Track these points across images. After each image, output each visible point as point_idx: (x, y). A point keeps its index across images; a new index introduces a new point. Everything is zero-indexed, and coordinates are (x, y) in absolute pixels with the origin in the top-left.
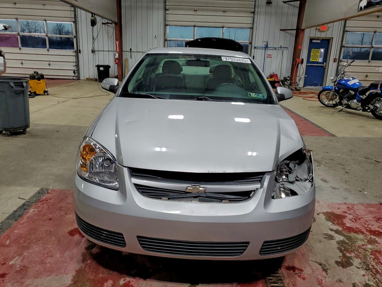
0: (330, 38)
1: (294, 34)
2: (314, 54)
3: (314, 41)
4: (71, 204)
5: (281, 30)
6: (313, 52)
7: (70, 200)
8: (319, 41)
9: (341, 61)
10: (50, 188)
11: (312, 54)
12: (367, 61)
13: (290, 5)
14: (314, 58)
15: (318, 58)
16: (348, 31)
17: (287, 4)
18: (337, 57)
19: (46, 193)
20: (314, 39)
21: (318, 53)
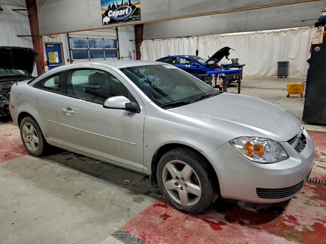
0: (60, 43)
1: (31, 40)
2: (51, 56)
3: (48, 46)
5: (18, 36)
6: (50, 55)
8: (52, 46)
9: (73, 61)
11: (49, 57)
12: (88, 59)
13: (20, 13)
14: (52, 60)
15: (55, 60)
16: (71, 37)
17: (16, 12)
18: (69, 58)
20: (48, 44)
21: (54, 55)
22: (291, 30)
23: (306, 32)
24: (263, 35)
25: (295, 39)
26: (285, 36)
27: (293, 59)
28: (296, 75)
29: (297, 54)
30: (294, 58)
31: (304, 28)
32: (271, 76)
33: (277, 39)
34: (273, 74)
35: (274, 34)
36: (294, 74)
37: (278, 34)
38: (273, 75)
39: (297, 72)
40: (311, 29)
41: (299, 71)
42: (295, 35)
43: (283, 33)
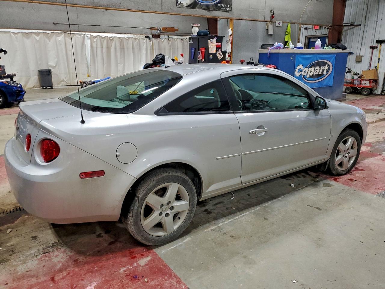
4: (360, 182)
7: (360, 184)
10: (375, 196)
19: (380, 194)
22: (43, 32)
23: (61, 37)
24: (8, 34)
25: (51, 43)
26: (38, 39)
27: (54, 67)
28: (61, 85)
29: (56, 61)
30: (54, 65)
31: (58, 33)
32: (31, 88)
33: (28, 42)
34: (34, 85)
35: (22, 34)
36: (59, 84)
37: (27, 35)
38: (34, 87)
39: (61, 82)
40: (65, 34)
41: (63, 81)
42: (49, 39)
43: (34, 35)
